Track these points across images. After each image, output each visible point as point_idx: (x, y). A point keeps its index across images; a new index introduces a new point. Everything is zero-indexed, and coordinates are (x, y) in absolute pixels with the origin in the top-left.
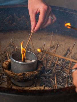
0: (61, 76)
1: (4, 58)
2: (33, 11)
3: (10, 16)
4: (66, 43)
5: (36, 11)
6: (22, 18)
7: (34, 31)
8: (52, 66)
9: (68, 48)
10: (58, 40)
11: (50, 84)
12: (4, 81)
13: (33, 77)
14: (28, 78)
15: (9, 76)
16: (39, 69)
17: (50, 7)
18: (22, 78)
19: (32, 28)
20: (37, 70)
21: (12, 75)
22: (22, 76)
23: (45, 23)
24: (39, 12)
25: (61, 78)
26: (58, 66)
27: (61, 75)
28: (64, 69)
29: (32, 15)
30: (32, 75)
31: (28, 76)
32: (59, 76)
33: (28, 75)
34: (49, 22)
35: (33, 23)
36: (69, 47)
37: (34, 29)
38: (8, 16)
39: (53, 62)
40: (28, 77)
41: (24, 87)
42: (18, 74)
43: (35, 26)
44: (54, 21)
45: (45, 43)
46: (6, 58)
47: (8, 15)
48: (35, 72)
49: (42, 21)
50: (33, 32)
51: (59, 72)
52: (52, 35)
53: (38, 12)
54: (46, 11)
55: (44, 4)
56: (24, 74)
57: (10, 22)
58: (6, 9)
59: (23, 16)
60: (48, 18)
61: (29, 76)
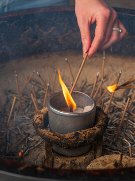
0: (129, 129)
1: (23, 104)
2: (84, 19)
3: (30, 28)
4: (126, 69)
5: (90, 20)
6: (50, 31)
7: (87, 55)
8: (110, 112)
9: (131, 77)
10: (111, 66)
11: (116, 146)
12: (32, 148)
13: (92, 139)
14: (85, 142)
15: (50, 139)
16: (100, 122)
17: (114, 12)
18: (74, 141)
19: (85, 50)
20: (98, 124)
21: (56, 137)
22: (75, 139)
23: (106, 40)
24: (95, 22)
25: (131, 132)
26: (121, 112)
27: (130, 127)
28: (132, 115)
29: (83, 27)
30: (91, 134)
31: (85, 137)
32: (126, 129)
33: (84, 135)
34: (114, 38)
35: (85, 42)
36: (133, 77)
37: (88, 51)
38: (26, 30)
39: (112, 105)
40: (84, 139)
41: (76, 156)
42: (67, 136)
43: (90, 46)
44: (122, 35)
45: (98, 73)
46: (26, 104)
47: (27, 27)
48: (95, 129)
49: (101, 37)
50: (86, 58)
51: (125, 122)
52: (104, 58)
53: (93, 21)
54: (107, 18)
55: (104, 6)
56: (77, 134)
57: (30, 40)
58: (22, 18)
59: (52, 28)
60: (112, 31)
61: (87, 137)
